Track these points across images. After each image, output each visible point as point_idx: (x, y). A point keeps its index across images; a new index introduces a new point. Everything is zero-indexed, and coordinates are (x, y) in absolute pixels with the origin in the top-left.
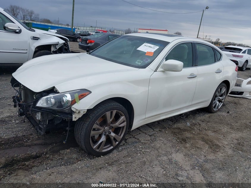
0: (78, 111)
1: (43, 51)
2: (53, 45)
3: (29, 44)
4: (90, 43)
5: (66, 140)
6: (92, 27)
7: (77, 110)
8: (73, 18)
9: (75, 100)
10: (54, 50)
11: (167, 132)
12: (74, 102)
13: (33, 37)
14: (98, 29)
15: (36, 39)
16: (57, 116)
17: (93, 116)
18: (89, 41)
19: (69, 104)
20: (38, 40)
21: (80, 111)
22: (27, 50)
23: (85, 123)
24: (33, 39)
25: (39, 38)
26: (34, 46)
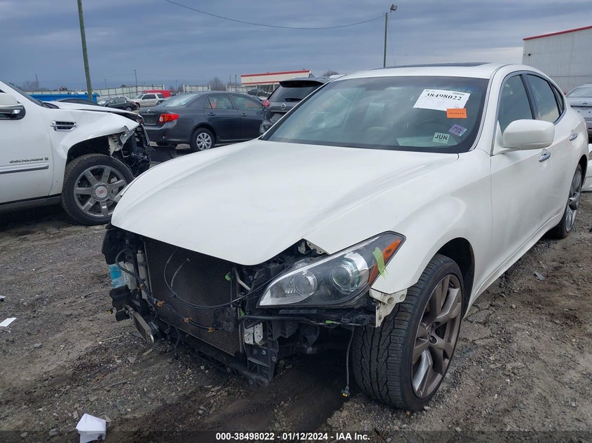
0: (388, 297)
1: (89, 156)
2: (111, 136)
3: (51, 142)
4: (167, 121)
5: (347, 388)
6: (123, 86)
7: (386, 294)
8: (87, 69)
9: (377, 267)
10: (117, 150)
11: (514, 306)
12: (374, 273)
13: (58, 123)
14: (145, 89)
15: (64, 126)
16: (328, 322)
17: (414, 303)
18: (163, 116)
19: (363, 282)
20: (70, 128)
21: (392, 296)
22: (47, 159)
23: (394, 328)
24: (59, 128)
25: (73, 124)
26: (64, 147)
